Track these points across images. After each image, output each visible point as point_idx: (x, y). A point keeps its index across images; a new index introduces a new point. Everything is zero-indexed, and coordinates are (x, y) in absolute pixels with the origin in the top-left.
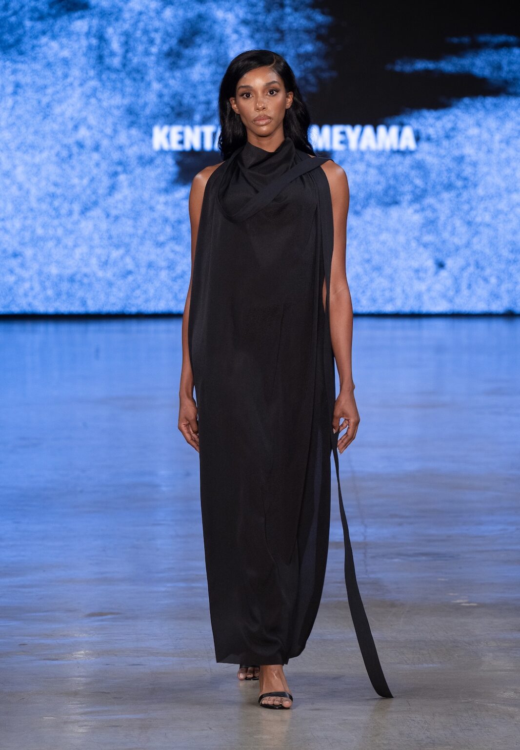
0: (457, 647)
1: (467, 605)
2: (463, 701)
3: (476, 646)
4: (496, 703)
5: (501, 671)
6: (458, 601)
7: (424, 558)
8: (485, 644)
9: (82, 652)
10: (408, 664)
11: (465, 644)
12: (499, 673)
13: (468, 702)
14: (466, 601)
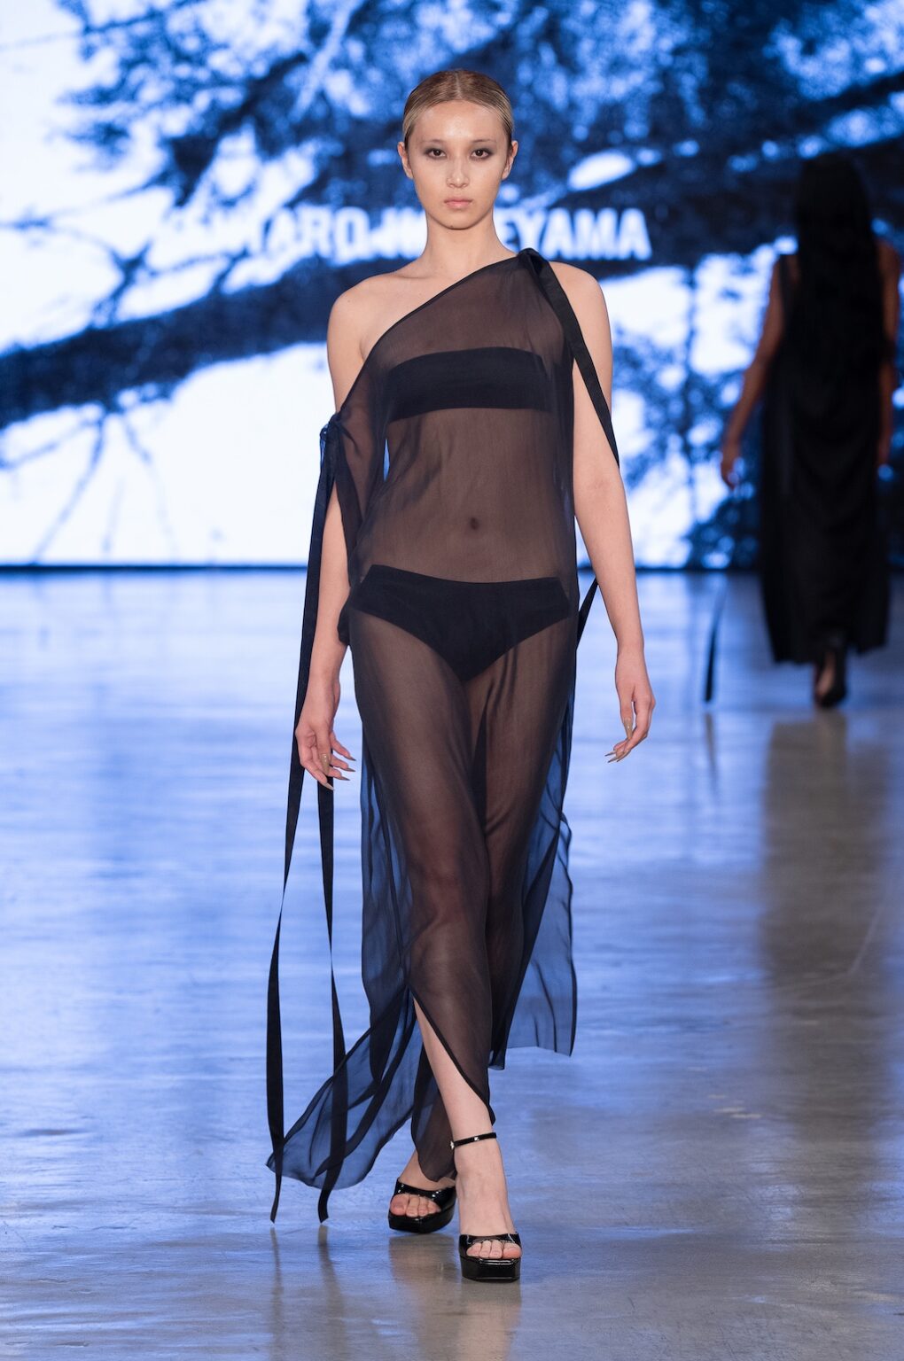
0: (722, 1195)
2: (733, 1298)
4: (796, 1303)
5: (805, 1241)
6: (727, 1110)
12: (802, 1245)
14: (739, 1109)
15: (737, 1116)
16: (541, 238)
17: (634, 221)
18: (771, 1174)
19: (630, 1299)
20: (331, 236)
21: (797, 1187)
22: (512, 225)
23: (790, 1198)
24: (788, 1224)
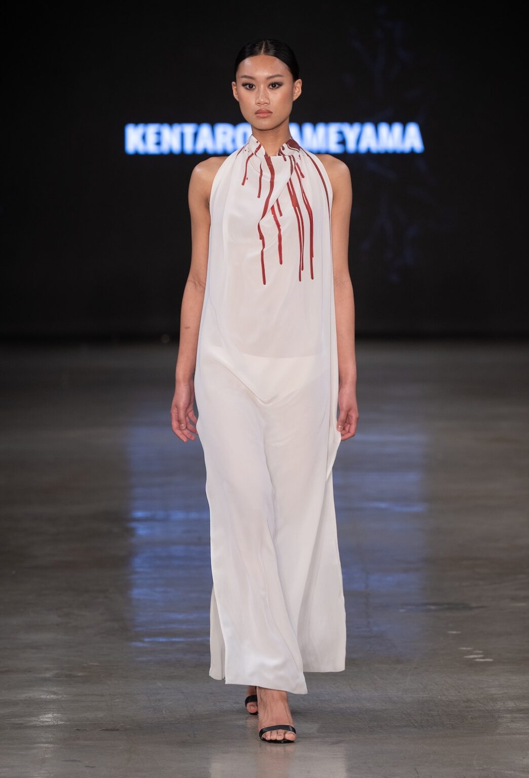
0: (470, 707)
1: (482, 660)
2: (477, 768)
3: (492, 706)
4: (515, 771)
5: (520, 734)
6: (472, 656)
7: (433, 607)
8: (502, 704)
9: (50, 715)
10: (416, 727)
11: (480, 705)
12: (518, 736)
13: (482, 770)
14: (480, 656)
15: (478, 660)
16: (358, 141)
17: (413, 130)
18: (499, 694)
19: (416, 769)
20: (234, 141)
21: (514, 702)
22: (341, 133)
23: (510, 708)
24: (509, 724)
